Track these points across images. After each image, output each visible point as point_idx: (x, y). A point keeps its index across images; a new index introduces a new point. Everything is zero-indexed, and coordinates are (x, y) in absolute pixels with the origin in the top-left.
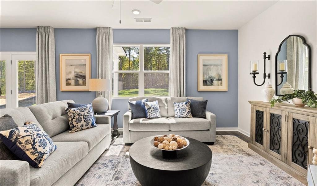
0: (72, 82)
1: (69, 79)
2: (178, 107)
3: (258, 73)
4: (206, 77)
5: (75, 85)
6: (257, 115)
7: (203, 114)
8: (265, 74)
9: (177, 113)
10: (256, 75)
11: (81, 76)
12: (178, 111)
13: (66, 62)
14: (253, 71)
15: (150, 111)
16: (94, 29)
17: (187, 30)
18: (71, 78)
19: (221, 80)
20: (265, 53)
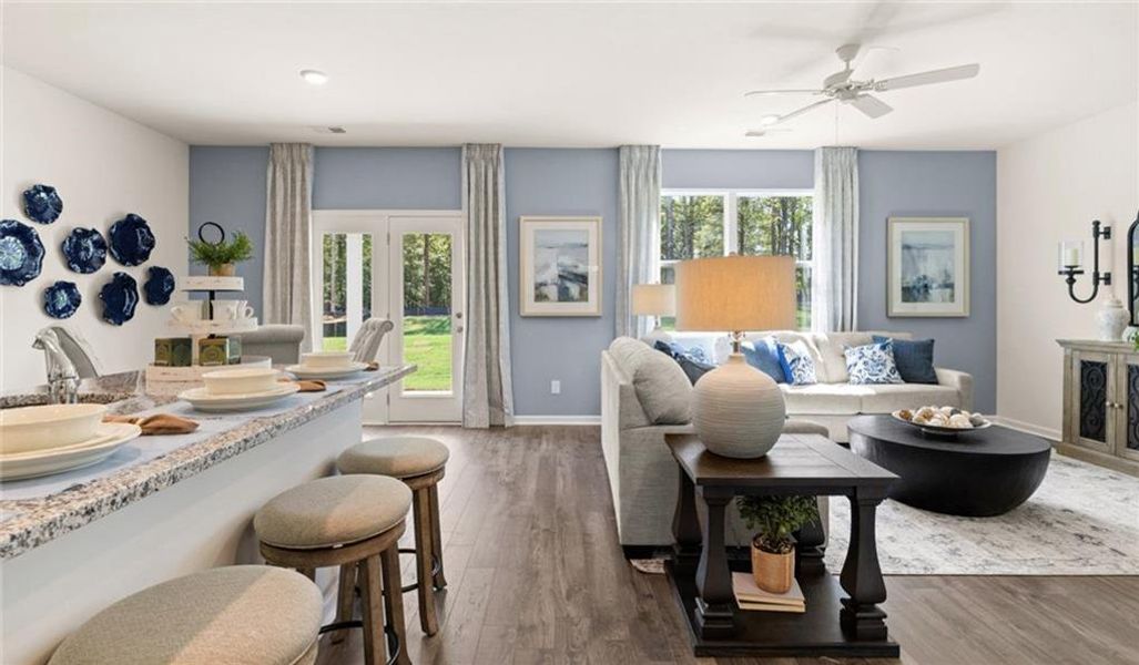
0: (552, 291)
1: (545, 284)
2: (860, 358)
3: (1081, 272)
4: (911, 280)
5: (560, 300)
6: (1085, 375)
7: (931, 375)
8: (1096, 275)
9: (860, 371)
10: (1075, 277)
11: (576, 275)
12: (860, 366)
13: (535, 239)
14: (1067, 267)
15: (800, 366)
16: (609, 150)
17: (860, 152)
18: (549, 282)
19: (951, 286)
20: (1097, 224)
